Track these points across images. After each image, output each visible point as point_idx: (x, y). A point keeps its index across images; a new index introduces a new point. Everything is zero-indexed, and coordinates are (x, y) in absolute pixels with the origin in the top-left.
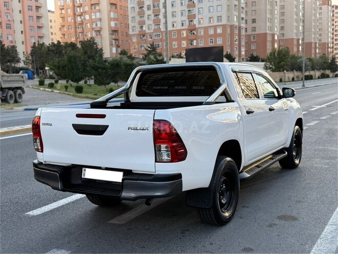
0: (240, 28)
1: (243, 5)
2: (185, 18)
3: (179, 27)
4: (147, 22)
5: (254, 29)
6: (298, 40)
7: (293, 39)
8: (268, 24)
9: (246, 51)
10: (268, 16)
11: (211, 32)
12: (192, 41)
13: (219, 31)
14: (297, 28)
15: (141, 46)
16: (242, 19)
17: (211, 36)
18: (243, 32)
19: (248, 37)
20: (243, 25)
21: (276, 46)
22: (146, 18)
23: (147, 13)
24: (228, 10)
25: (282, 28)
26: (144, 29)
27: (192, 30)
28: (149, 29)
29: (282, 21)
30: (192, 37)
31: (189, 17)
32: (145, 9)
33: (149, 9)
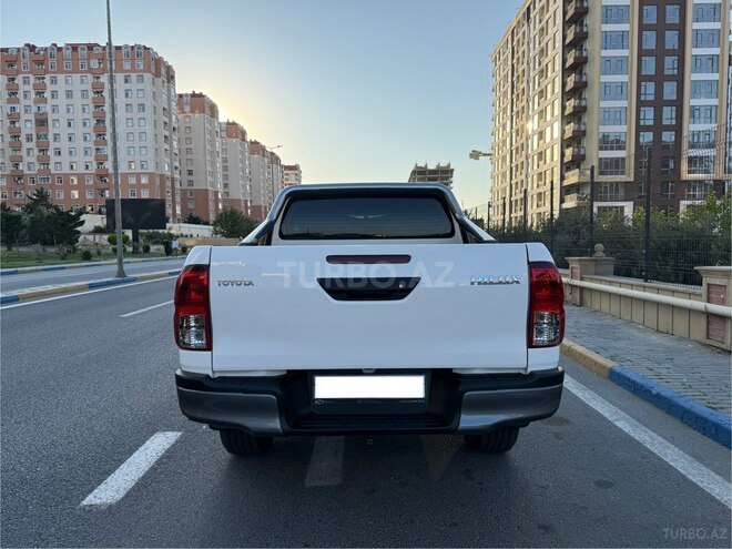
0: (173, 180)
1: (177, 152)
2: (91, 158)
3: (82, 170)
4: (26, 159)
5: (191, 183)
6: (246, 202)
7: (240, 200)
8: (209, 178)
9: (182, 210)
10: (209, 168)
11: (133, 181)
12: (103, 191)
13: (144, 180)
14: (244, 187)
15: (16, 193)
16: (176, 168)
17: (132, 186)
18: (178, 186)
19: (184, 192)
20: (177, 176)
21: (220, 206)
22: (24, 153)
23: (26, 145)
24: (156, 154)
25: (226, 186)
26: (21, 168)
27: (102, 177)
28: (29, 169)
29: (226, 177)
30: (103, 185)
31: (97, 158)
32: (23, 138)
33: (29, 139)
